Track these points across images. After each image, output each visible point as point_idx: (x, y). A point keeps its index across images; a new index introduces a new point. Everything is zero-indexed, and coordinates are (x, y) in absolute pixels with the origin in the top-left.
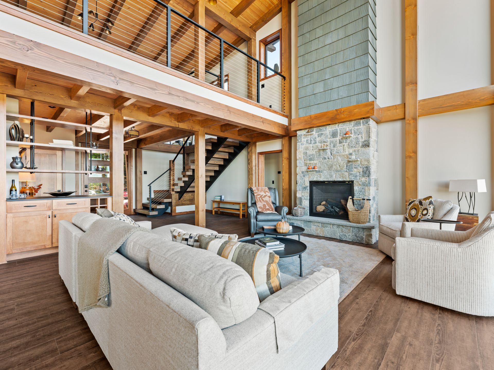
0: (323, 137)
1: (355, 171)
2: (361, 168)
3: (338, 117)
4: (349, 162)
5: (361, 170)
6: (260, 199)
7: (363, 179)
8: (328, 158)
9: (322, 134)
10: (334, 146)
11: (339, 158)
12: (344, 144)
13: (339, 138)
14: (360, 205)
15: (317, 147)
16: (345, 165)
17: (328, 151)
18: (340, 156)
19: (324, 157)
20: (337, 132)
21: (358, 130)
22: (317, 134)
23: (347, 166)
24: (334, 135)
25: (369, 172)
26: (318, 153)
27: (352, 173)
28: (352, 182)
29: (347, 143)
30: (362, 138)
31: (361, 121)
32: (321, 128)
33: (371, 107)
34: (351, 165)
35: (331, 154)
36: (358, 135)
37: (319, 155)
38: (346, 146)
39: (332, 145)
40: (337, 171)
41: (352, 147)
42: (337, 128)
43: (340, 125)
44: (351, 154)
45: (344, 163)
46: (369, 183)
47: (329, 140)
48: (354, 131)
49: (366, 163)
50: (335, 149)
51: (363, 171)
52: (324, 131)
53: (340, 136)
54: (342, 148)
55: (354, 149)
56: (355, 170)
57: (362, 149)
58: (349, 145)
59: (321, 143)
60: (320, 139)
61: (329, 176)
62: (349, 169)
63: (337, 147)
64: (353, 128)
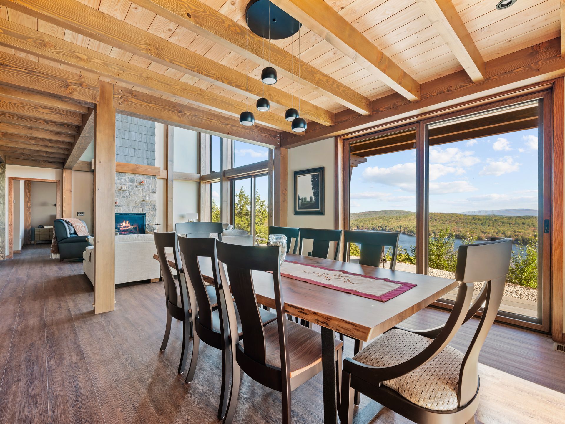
0: (122, 180)
1: (147, 208)
2: (150, 205)
3: (137, 170)
4: (143, 200)
5: (151, 207)
6: (79, 229)
7: (152, 213)
8: (127, 197)
9: (122, 178)
10: (132, 189)
11: (136, 198)
12: (139, 189)
13: (135, 184)
14: (150, 228)
15: (117, 187)
16: (140, 203)
17: (127, 192)
18: (136, 196)
19: (124, 196)
20: (134, 180)
21: (149, 181)
22: (117, 177)
23: (141, 204)
24: (132, 181)
25: (156, 208)
26: (118, 192)
27: (145, 208)
28: (145, 214)
29: (142, 189)
30: (152, 188)
31: (151, 177)
32: (121, 173)
33: (158, 171)
34: (144, 203)
35: (130, 194)
36: (149, 185)
37: (119, 194)
38: (141, 191)
39: (130, 188)
40: (133, 207)
41: (145, 191)
42: (134, 177)
43: (137, 175)
44: (145, 196)
45: (139, 201)
46: (156, 215)
47: (127, 184)
48: (146, 182)
49: (154, 203)
50: (133, 191)
51: (152, 208)
52: (124, 176)
53: (137, 182)
54: (138, 191)
55: (146, 193)
56: (147, 206)
57: (152, 194)
58: (143, 190)
59: (121, 185)
60: (120, 182)
61: (127, 210)
62: (142, 206)
63: (134, 190)
64: (146, 180)
